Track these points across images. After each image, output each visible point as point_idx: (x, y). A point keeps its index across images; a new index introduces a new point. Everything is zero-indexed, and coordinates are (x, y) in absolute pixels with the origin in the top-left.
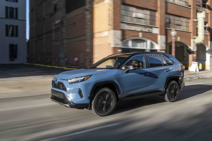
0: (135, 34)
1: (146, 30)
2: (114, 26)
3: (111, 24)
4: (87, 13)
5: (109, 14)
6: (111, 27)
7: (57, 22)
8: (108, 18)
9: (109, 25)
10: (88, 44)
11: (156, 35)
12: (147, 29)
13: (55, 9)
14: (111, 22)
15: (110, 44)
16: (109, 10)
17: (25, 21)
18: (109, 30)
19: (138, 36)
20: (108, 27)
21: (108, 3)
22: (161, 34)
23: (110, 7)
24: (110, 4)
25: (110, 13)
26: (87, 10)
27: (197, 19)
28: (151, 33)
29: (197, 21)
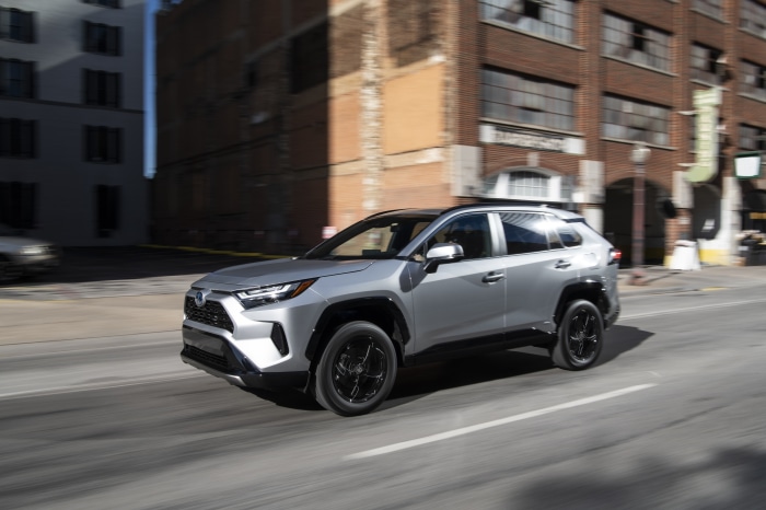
0: (518, 157)
1: (549, 144)
2: (461, 133)
3: (450, 127)
4: (369, 91)
5: (446, 98)
6: (450, 136)
7: (259, 118)
8: (443, 109)
9: (446, 130)
10: (368, 185)
11: (575, 159)
12: (553, 140)
13: (253, 78)
14: (452, 123)
15: (447, 187)
16: (446, 84)
17: (141, 113)
18: (444, 146)
19: (525, 163)
20: (441, 137)
21: (441, 64)
22: (589, 156)
23: (447, 75)
24: (447, 67)
25: (450, 93)
26: (369, 84)
27: (693, 109)
28: (560, 152)
29: (694, 116)
